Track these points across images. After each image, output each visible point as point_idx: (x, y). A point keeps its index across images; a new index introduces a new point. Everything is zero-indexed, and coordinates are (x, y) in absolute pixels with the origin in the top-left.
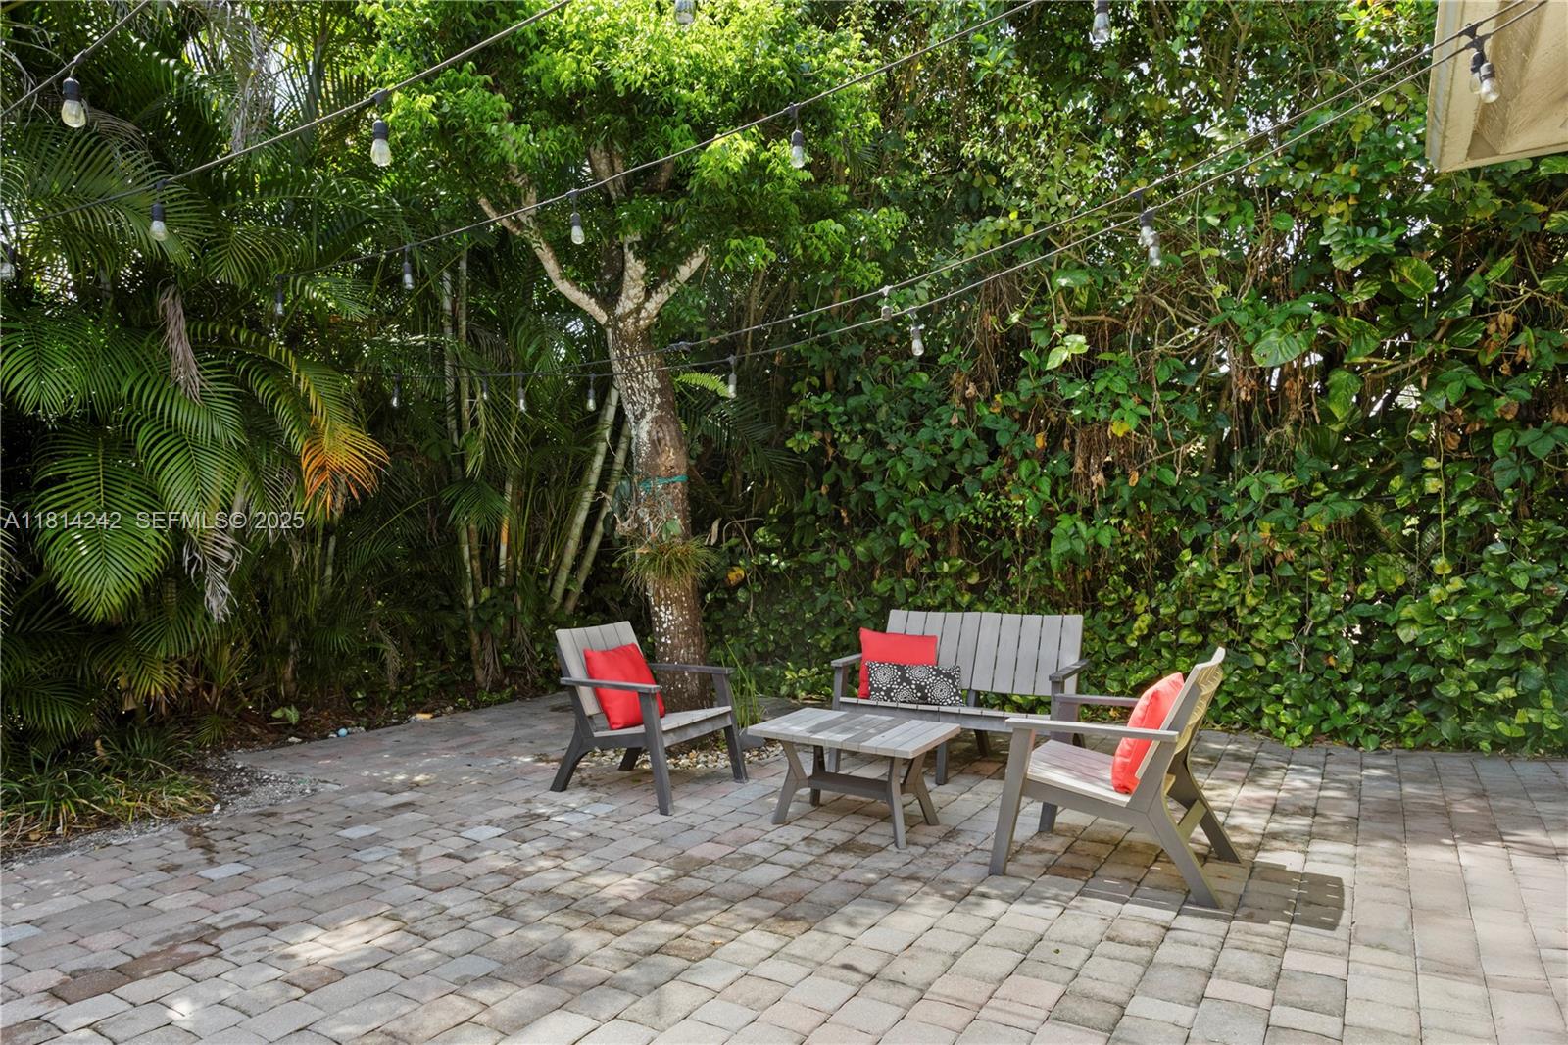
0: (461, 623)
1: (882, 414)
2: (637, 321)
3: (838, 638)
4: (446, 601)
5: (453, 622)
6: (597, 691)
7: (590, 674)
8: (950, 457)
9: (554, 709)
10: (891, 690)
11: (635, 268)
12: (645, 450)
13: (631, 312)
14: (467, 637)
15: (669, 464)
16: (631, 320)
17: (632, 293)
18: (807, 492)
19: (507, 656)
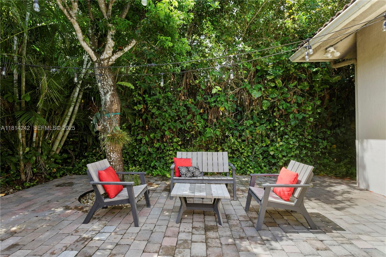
0: (17, 160)
1: (161, 102)
2: (108, 62)
3: (144, 158)
4: (11, 153)
5: (14, 160)
6: (104, 186)
7: (100, 180)
8: (179, 113)
9: (58, 186)
10: (186, 174)
11: (111, 43)
12: (108, 104)
13: (107, 59)
14: (19, 165)
15: (115, 109)
16: (106, 61)
17: (108, 52)
18: (137, 120)
19: (35, 170)
